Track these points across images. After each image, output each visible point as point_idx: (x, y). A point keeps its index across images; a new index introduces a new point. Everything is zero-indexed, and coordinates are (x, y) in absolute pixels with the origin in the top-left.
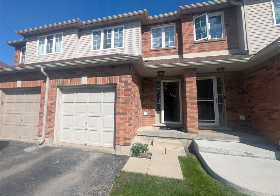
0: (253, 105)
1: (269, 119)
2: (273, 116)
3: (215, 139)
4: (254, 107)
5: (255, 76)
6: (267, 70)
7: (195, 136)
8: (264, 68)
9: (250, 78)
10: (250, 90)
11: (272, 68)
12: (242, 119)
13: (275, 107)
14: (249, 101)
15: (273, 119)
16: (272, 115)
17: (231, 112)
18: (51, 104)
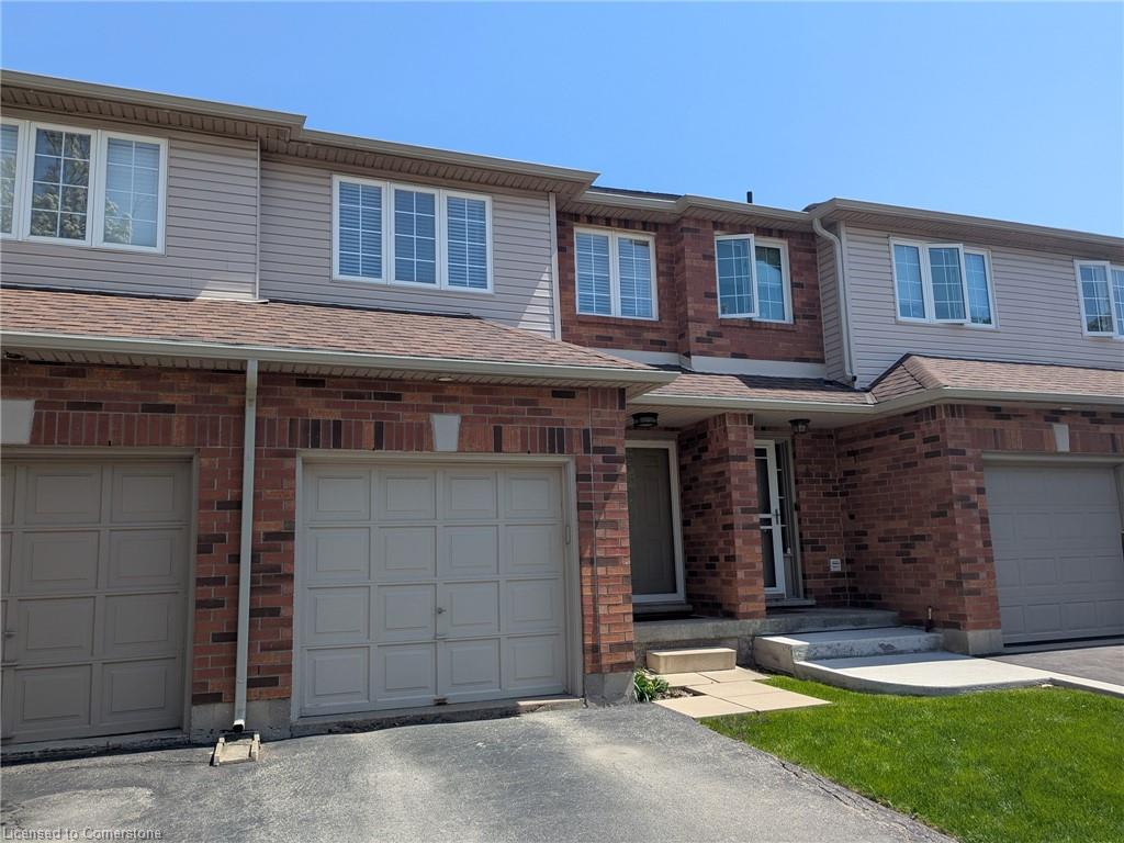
0: (861, 529)
1: (904, 562)
2: (913, 554)
3: (804, 627)
4: (865, 534)
5: (870, 449)
6: (902, 438)
7: (758, 626)
8: (893, 432)
9: (853, 453)
10: (855, 486)
11: (912, 436)
12: (836, 570)
13: (917, 531)
14: (852, 517)
15: (914, 560)
16: (912, 551)
17: (812, 550)
18: (269, 536)
